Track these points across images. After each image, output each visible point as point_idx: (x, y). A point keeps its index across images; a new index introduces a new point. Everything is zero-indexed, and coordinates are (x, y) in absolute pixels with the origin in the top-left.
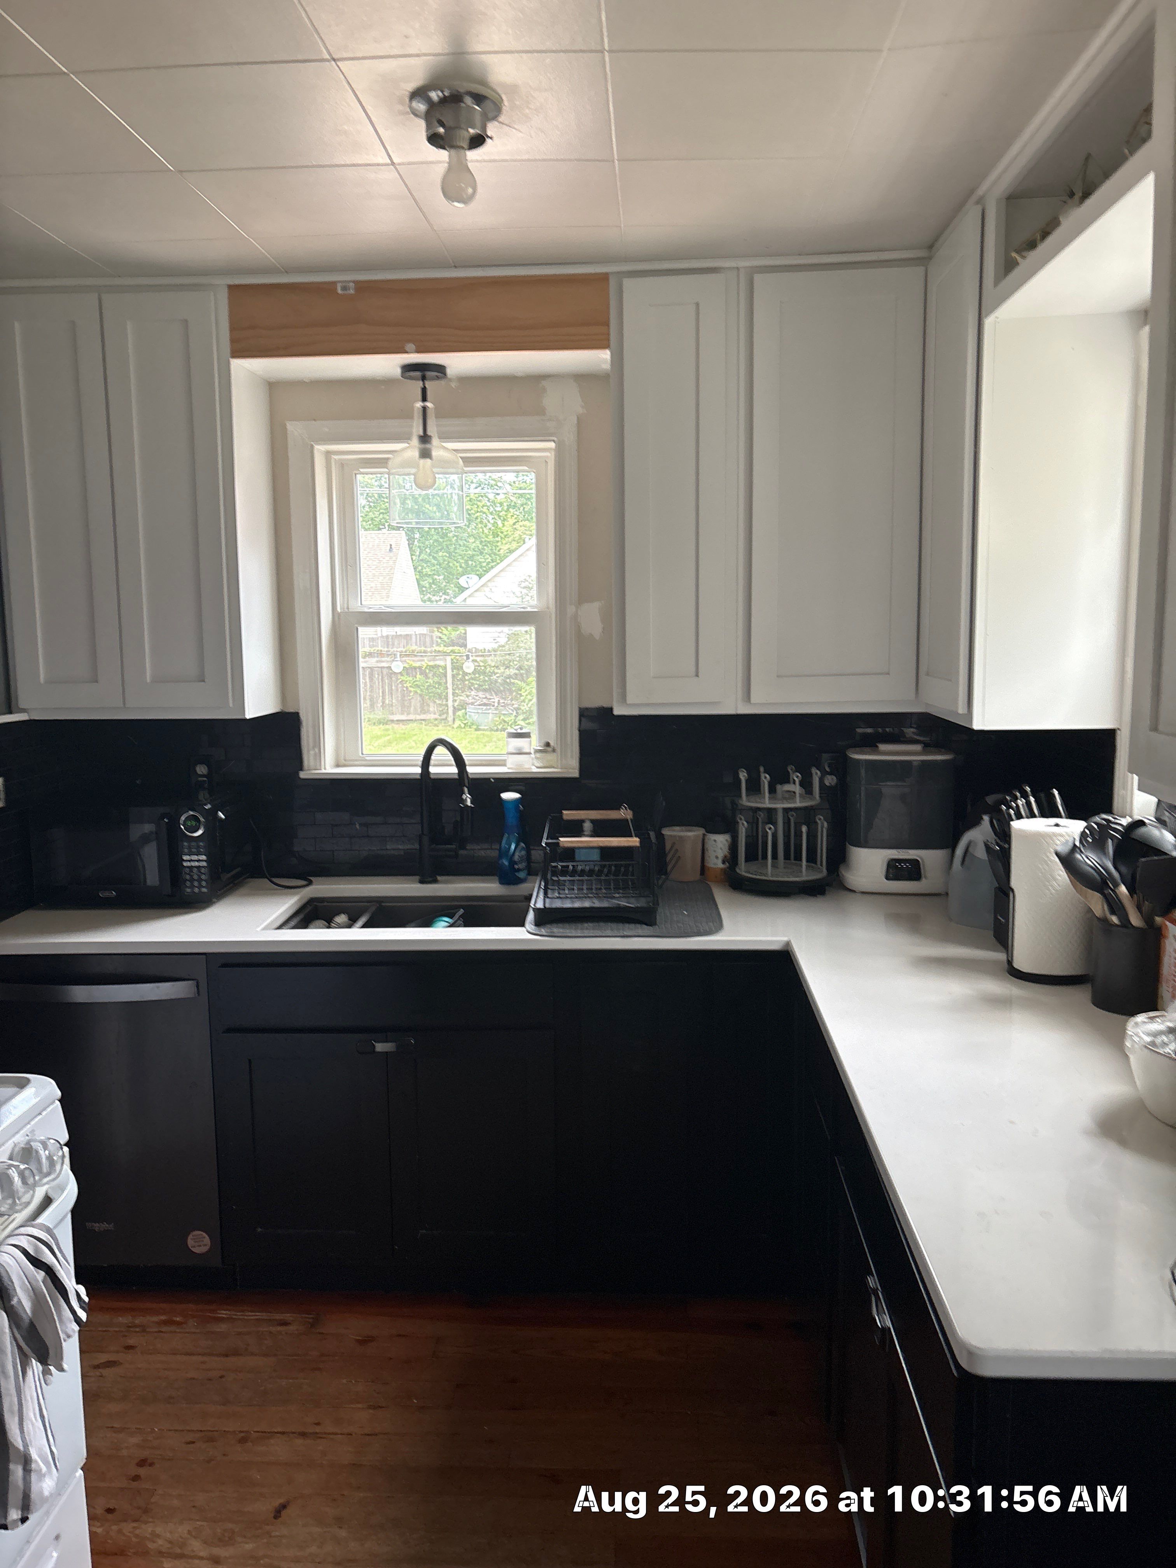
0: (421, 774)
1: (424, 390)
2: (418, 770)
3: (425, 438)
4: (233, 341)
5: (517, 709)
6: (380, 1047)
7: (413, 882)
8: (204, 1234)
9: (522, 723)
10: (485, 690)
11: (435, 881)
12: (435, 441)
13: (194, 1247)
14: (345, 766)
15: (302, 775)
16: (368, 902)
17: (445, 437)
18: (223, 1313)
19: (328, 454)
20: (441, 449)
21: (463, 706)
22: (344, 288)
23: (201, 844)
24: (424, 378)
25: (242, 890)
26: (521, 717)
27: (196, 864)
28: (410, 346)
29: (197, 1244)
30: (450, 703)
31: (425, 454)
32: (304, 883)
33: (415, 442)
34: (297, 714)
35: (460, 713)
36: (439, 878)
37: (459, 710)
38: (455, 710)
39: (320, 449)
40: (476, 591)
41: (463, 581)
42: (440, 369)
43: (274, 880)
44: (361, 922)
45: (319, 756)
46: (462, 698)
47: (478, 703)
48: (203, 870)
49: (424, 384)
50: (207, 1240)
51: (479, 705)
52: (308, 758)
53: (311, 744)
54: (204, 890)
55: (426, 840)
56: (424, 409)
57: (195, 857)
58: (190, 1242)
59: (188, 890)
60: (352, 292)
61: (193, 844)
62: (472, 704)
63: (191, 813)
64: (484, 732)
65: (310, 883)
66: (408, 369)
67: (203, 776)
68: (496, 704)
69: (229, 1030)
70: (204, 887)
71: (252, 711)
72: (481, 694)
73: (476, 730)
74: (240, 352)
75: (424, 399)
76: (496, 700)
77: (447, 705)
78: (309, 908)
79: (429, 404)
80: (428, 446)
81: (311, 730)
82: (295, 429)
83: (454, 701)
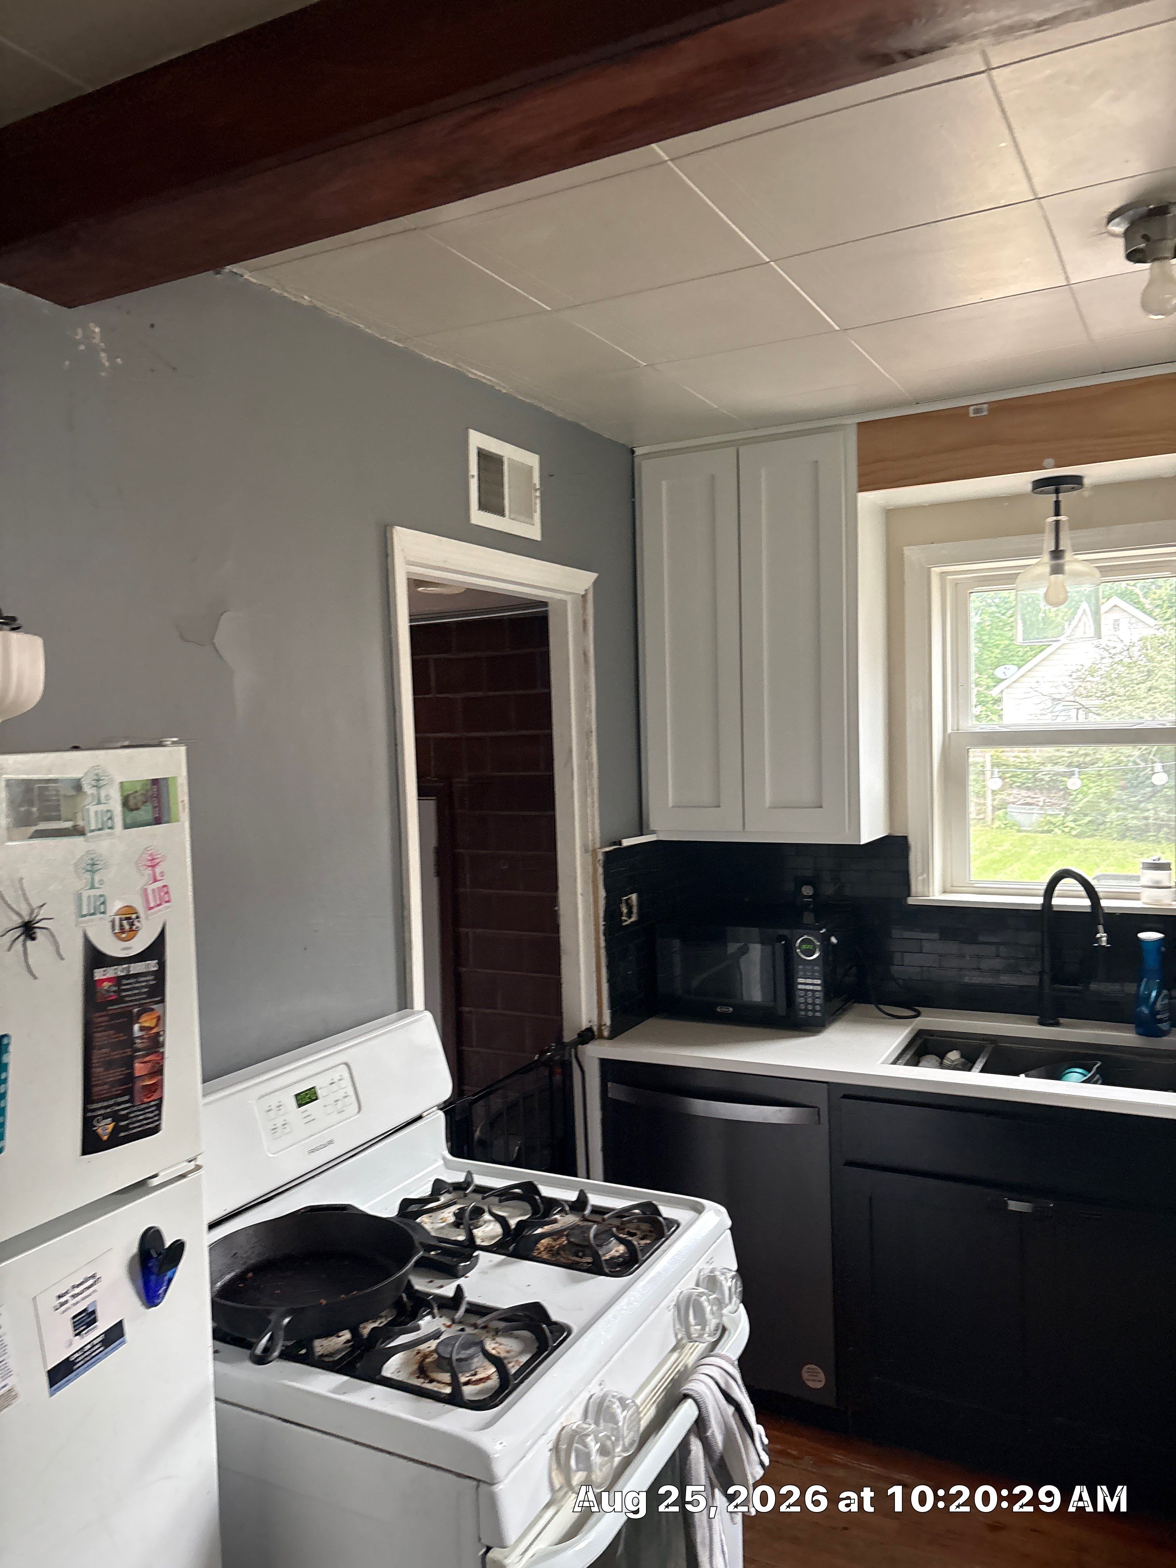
0: (1043, 905)
1: (1057, 504)
2: (1040, 901)
3: (1057, 554)
4: (860, 475)
5: (1066, 809)
6: (1014, 1205)
7: (1031, 1022)
8: (819, 1370)
9: (1072, 825)
10: (1028, 789)
11: (1057, 1024)
12: (1068, 556)
13: (808, 1380)
14: (952, 892)
15: (911, 901)
16: (984, 1040)
17: (1077, 550)
18: (838, 1457)
19: (943, 575)
20: (1073, 562)
21: (1003, 805)
22: (977, 411)
23: (816, 968)
24: (1057, 492)
25: (849, 1015)
26: (1070, 818)
27: (811, 987)
28: (1049, 461)
29: (812, 1378)
30: (989, 802)
31: (1057, 570)
32: (910, 1013)
33: (1046, 558)
34: (905, 838)
35: (1000, 813)
36: (1062, 1020)
37: (999, 809)
38: (995, 809)
39: (936, 570)
40: (1014, 682)
41: (999, 673)
42: (1077, 481)
43: (881, 1006)
44: (979, 1065)
45: (927, 882)
46: (1002, 797)
47: (1021, 802)
48: (817, 994)
49: (1057, 497)
50: (822, 1376)
51: (1022, 804)
52: (916, 885)
53: (919, 871)
54: (818, 1014)
55: (1046, 978)
56: (1057, 523)
57: (809, 981)
58: (805, 1375)
59: (803, 1013)
60: (985, 413)
61: (808, 967)
62: (1014, 803)
63: (805, 937)
64: (1028, 834)
65: (918, 1014)
66: (1039, 484)
67: (809, 897)
68: (1041, 804)
69: (849, 1163)
70: (818, 1011)
71: (867, 836)
72: (1024, 793)
73: (1019, 831)
74: (865, 486)
75: (1057, 513)
76: (1042, 799)
77: (984, 804)
78: (919, 1042)
79: (1062, 518)
80: (1061, 561)
81: (919, 855)
82: (912, 554)
83: (994, 800)
